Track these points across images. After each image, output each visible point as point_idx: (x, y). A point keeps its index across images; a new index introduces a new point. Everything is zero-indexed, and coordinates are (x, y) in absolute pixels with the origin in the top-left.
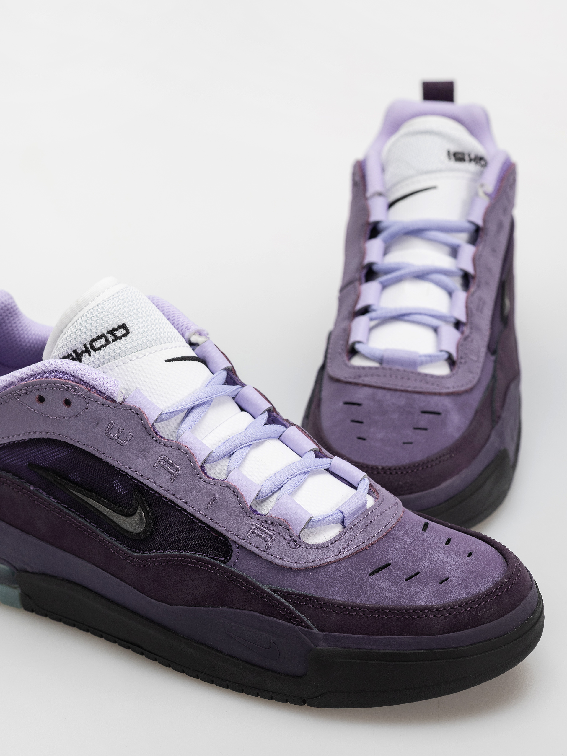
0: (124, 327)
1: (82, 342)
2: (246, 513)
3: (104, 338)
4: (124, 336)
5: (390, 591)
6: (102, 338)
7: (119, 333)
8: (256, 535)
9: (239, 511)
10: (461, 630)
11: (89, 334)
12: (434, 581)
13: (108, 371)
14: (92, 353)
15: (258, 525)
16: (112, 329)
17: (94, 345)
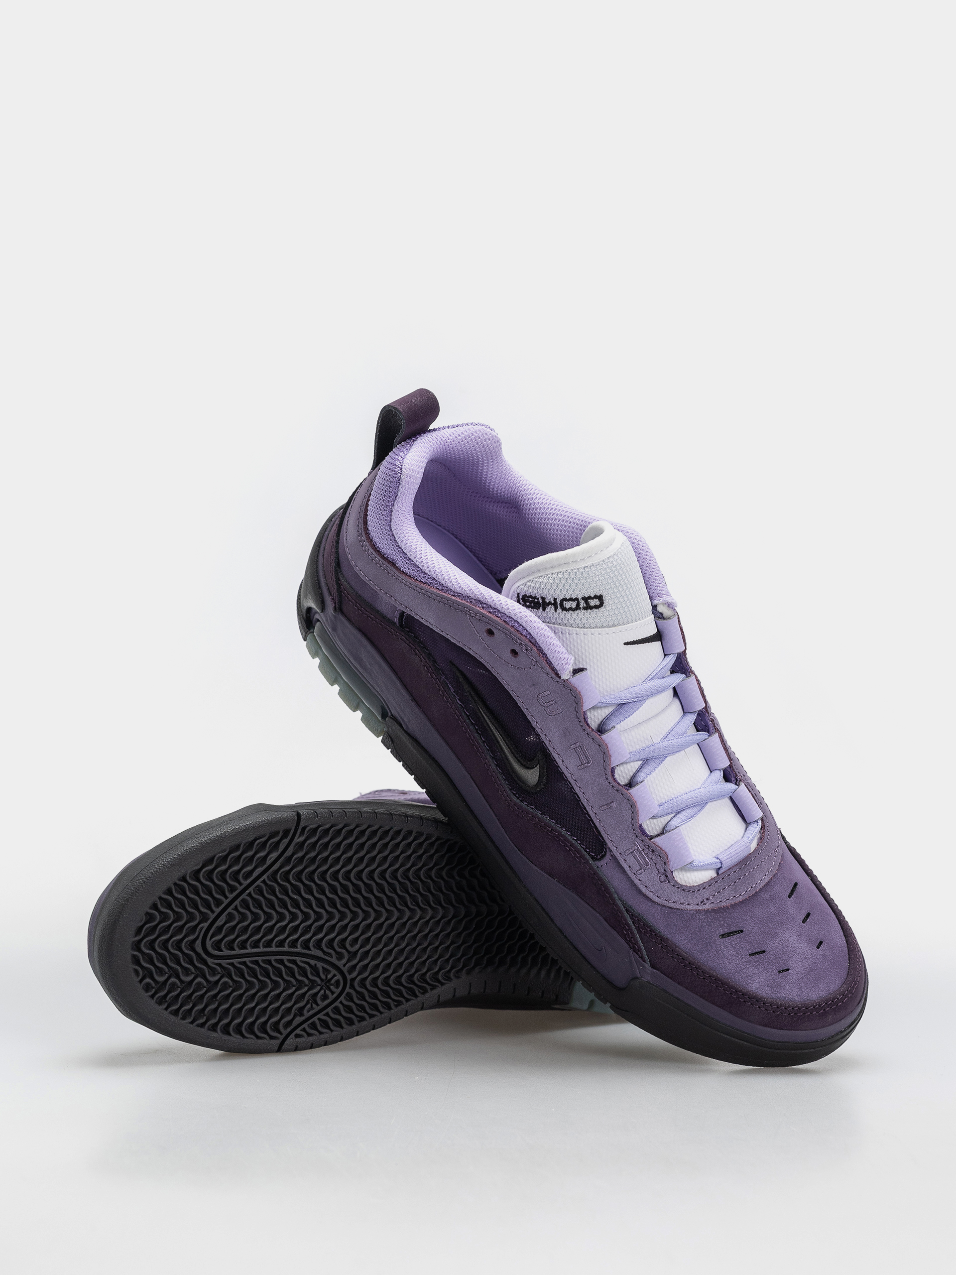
0: (600, 598)
1: (554, 595)
2: (634, 830)
3: (576, 602)
4: (597, 607)
5: (730, 961)
6: (574, 601)
7: (593, 603)
8: (635, 857)
9: (629, 826)
10: (777, 1028)
11: (564, 592)
12: (774, 968)
13: (566, 634)
14: (559, 610)
15: (640, 848)
16: (588, 597)
17: (564, 604)
